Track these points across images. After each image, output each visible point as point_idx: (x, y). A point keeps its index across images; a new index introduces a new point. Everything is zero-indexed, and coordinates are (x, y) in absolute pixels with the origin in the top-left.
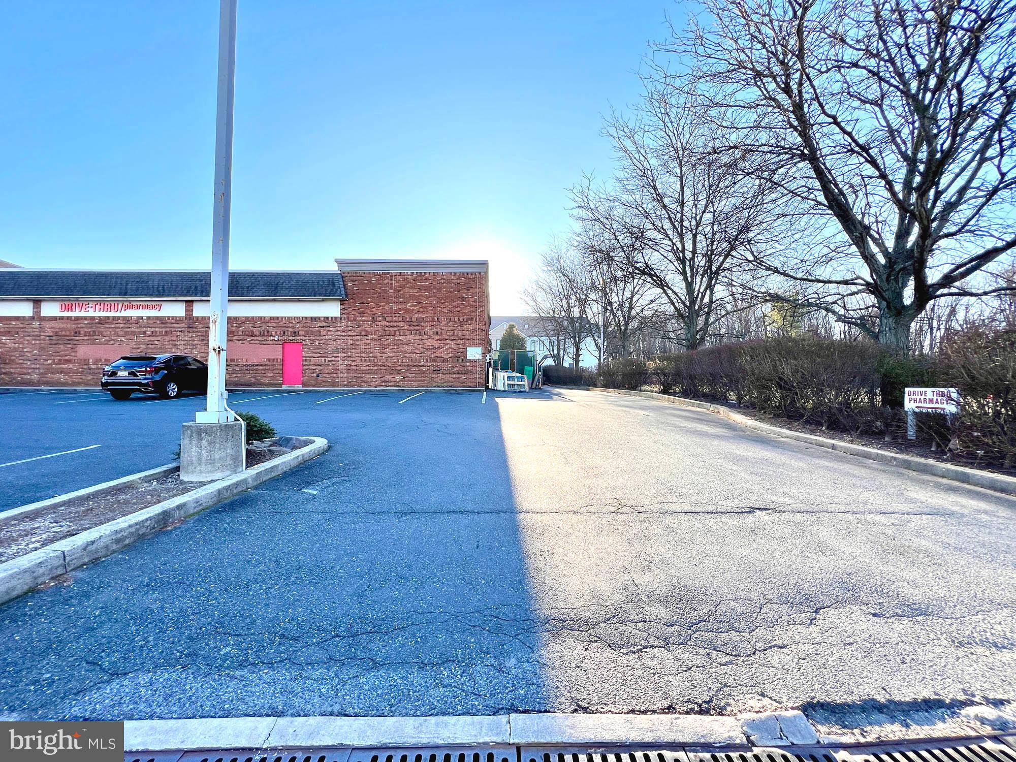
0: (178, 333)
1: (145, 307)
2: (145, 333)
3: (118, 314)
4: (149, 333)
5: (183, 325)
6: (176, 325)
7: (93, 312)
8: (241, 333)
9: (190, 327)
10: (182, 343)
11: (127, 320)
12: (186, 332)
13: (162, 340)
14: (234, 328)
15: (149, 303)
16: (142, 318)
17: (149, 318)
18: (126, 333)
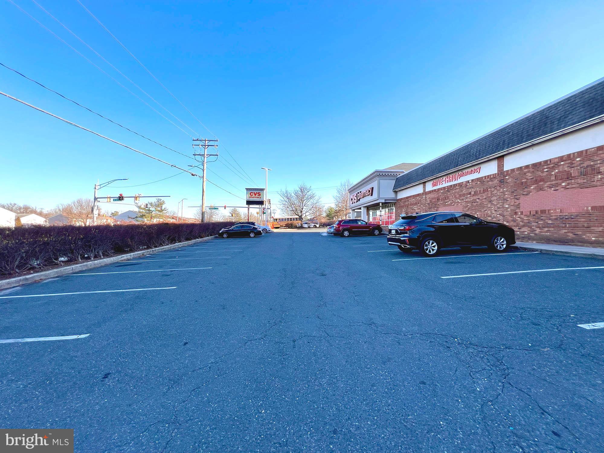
0: (493, 189)
1: (471, 172)
2: (470, 193)
3: (456, 182)
4: (473, 193)
5: (496, 181)
6: (490, 183)
7: (444, 184)
8: (553, 178)
9: (502, 182)
10: (495, 198)
11: (460, 185)
12: (498, 188)
13: (481, 198)
14: (545, 174)
15: (473, 169)
16: (468, 182)
17: (473, 180)
18: (460, 196)
